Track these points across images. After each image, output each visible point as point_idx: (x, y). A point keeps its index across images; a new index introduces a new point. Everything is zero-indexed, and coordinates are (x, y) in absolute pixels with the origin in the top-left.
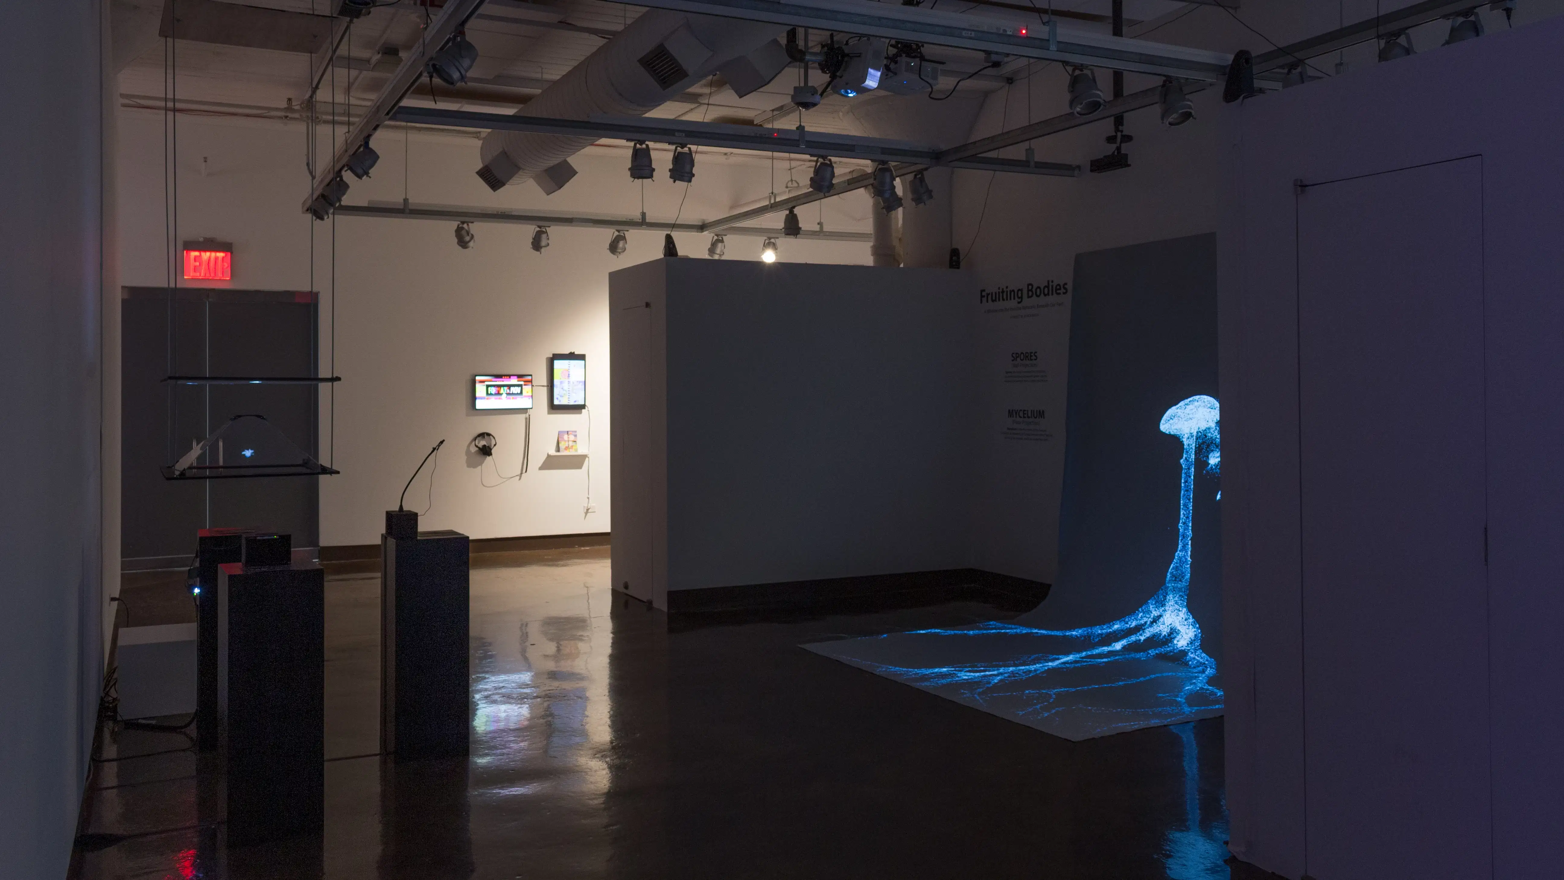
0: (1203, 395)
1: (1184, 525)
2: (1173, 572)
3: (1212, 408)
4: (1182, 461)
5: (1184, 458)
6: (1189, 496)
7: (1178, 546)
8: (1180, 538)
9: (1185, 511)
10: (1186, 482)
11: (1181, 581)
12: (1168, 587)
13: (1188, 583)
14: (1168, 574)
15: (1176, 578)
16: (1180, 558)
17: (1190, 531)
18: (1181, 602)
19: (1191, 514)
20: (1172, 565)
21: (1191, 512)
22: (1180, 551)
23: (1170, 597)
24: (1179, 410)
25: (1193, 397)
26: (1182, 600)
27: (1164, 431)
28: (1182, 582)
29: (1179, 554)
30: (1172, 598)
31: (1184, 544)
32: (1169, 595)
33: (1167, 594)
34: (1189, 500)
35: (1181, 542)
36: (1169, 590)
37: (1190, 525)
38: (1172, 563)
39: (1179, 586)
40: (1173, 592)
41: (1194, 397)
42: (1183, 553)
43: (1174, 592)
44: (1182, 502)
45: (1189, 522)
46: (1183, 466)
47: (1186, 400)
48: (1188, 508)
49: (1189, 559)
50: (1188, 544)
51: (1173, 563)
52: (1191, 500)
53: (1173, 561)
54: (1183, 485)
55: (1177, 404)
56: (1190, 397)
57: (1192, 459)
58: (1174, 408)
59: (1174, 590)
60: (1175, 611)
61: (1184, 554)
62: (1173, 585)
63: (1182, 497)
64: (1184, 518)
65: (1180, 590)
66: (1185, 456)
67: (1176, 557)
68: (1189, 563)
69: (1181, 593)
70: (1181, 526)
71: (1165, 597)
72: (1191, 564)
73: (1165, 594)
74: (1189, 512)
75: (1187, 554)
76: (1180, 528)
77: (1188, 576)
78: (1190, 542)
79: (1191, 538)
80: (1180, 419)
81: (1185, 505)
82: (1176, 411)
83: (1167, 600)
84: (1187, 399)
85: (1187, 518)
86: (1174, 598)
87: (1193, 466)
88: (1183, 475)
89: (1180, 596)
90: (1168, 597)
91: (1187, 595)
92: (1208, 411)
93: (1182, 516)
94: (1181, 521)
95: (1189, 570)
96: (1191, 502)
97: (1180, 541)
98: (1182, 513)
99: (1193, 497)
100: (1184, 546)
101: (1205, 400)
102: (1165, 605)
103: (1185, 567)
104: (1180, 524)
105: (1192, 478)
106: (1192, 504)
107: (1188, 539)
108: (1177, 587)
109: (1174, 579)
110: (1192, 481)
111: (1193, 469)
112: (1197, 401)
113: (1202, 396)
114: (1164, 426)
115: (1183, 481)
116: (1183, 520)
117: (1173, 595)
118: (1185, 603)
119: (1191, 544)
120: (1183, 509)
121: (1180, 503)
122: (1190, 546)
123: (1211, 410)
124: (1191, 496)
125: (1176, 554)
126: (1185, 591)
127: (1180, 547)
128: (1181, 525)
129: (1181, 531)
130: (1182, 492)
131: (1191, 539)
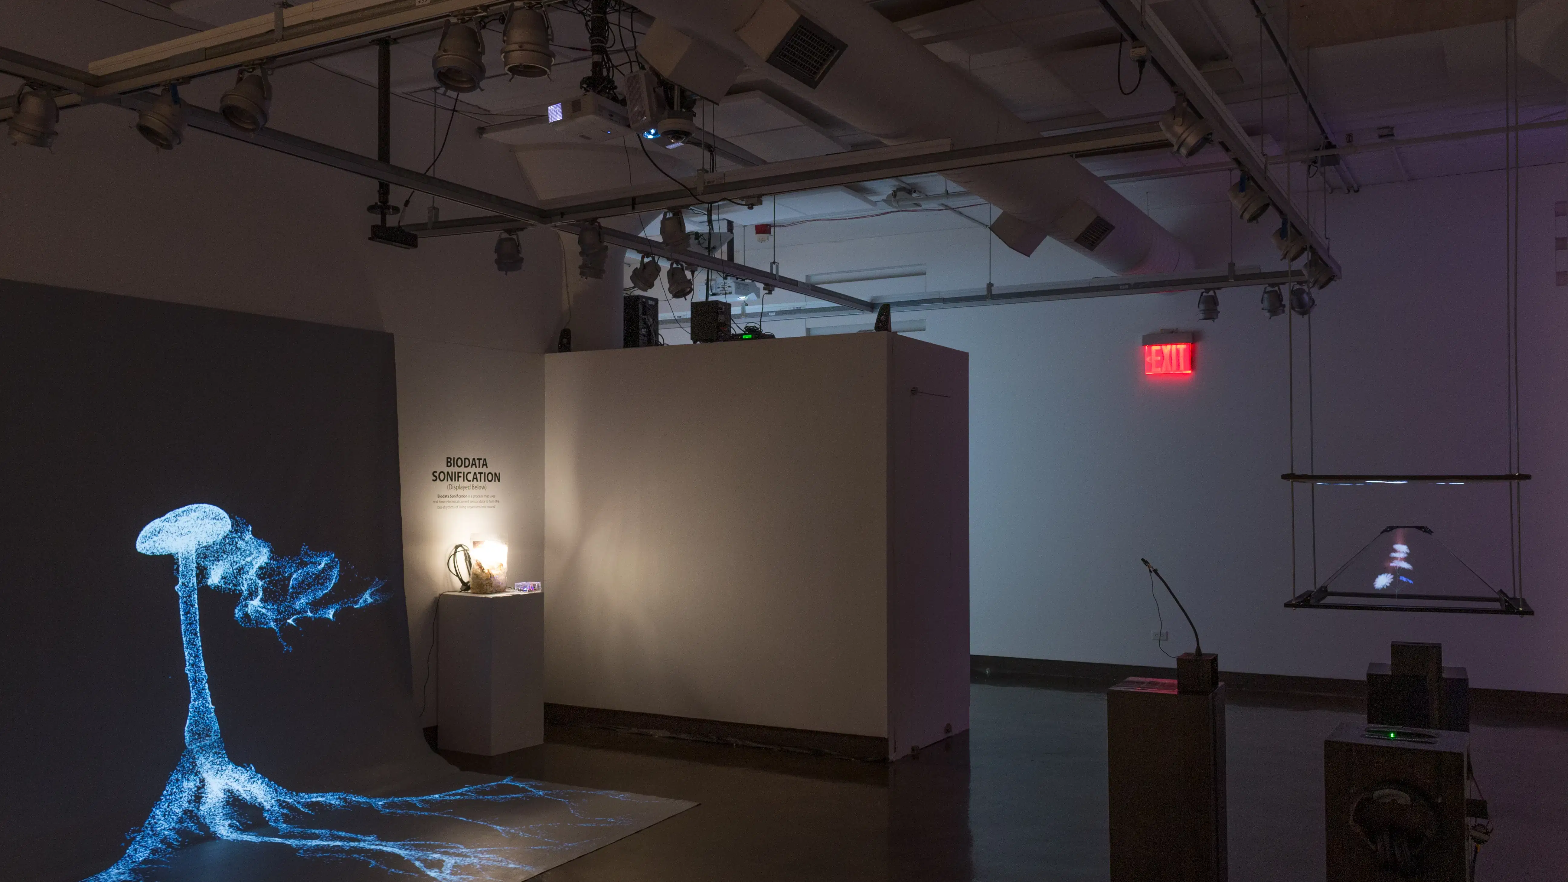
0: (203, 503)
1: (193, 667)
2: (192, 730)
3: (218, 520)
4: (177, 588)
5: (180, 583)
6: (194, 630)
7: (190, 695)
8: (191, 685)
9: (190, 649)
10: (187, 613)
11: (208, 736)
12: (192, 749)
13: (219, 735)
14: (186, 734)
15: (199, 735)
16: (197, 710)
17: (204, 672)
18: (220, 759)
19: (201, 652)
20: (188, 721)
21: (200, 648)
22: (195, 701)
23: (201, 760)
24: (165, 523)
25: (188, 506)
26: (220, 757)
27: (143, 552)
28: (210, 736)
29: (194, 704)
30: (204, 761)
31: (198, 691)
32: (198, 759)
33: (194, 759)
34: (196, 634)
35: (193, 688)
36: (196, 753)
37: (203, 664)
38: (187, 719)
39: (208, 742)
40: (201, 753)
41: (190, 506)
42: (200, 702)
43: (204, 752)
44: (184, 639)
45: (200, 661)
46: (180, 594)
47: (177, 510)
48: (195, 645)
49: (211, 706)
50: (204, 689)
51: (189, 718)
52: (199, 634)
53: (187, 715)
54: (182, 618)
55: (164, 515)
56: (184, 506)
57: (193, 584)
58: (157, 521)
59: (203, 750)
60: (217, 773)
61: (202, 702)
62: (198, 744)
63: (183, 633)
64: (192, 658)
65: (211, 746)
66: (181, 581)
67: (191, 710)
68: (212, 710)
69: (214, 750)
70: (189, 670)
71: (194, 764)
72: (214, 711)
73: (191, 760)
74: (197, 649)
75: (206, 701)
76: (188, 672)
77: (216, 726)
78: (207, 685)
79: (207, 680)
80: (169, 534)
81: (191, 643)
82: (161, 524)
83: (199, 765)
84: (178, 508)
85: (197, 656)
86: (207, 759)
87: (196, 591)
88: (181, 606)
89: (214, 754)
90: (198, 762)
91: (225, 749)
92: (212, 523)
93: (187, 658)
94: (187, 664)
95: (215, 719)
96: (197, 637)
97: (191, 689)
98: (186, 653)
99: (200, 630)
100: (199, 693)
101: (207, 510)
102: (200, 772)
103: (207, 717)
104: (187, 668)
105: (196, 606)
106: (199, 638)
107: (204, 682)
108: (205, 745)
109: (196, 737)
110: (197, 610)
111: (196, 596)
112: (195, 511)
113: (201, 505)
114: (143, 546)
115: (182, 613)
116: (191, 662)
117: (203, 756)
118: (227, 759)
119: (209, 688)
120: (187, 648)
121: (183, 641)
122: (207, 691)
123: (215, 521)
124: (198, 630)
125: (190, 706)
126: (219, 747)
127: (193, 695)
128: (189, 668)
129: (189, 676)
130: (183, 627)
131: (207, 682)
